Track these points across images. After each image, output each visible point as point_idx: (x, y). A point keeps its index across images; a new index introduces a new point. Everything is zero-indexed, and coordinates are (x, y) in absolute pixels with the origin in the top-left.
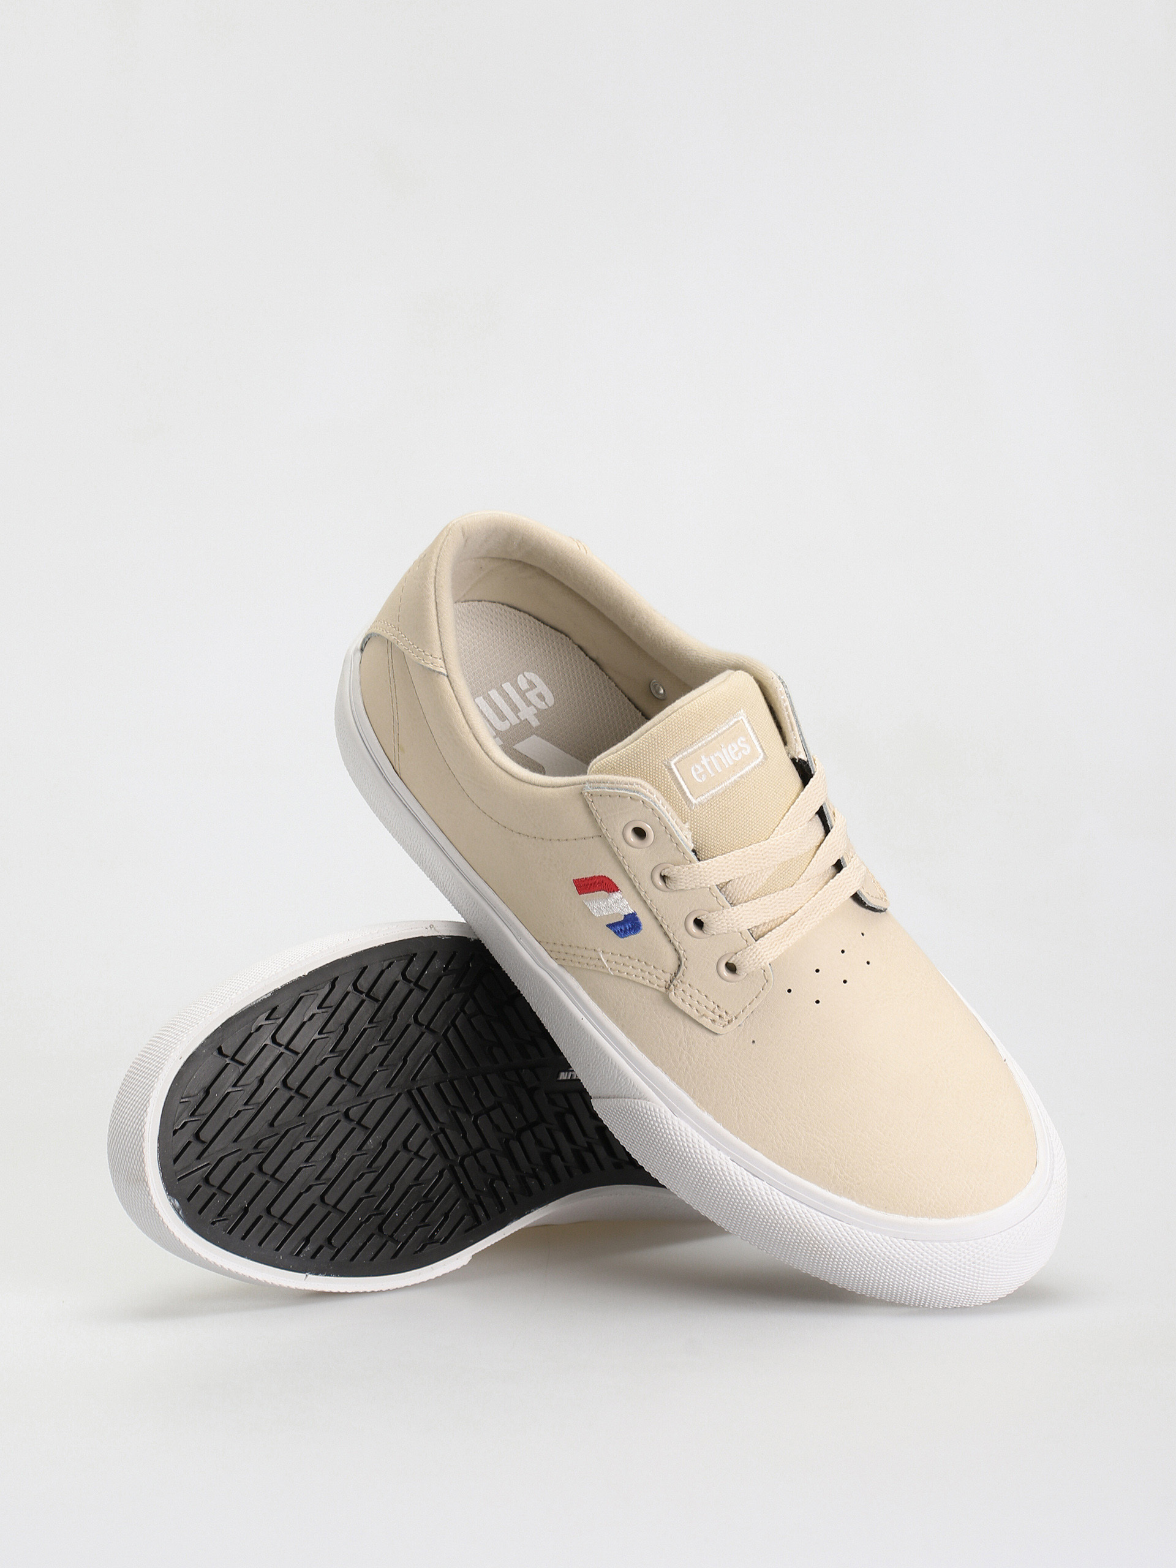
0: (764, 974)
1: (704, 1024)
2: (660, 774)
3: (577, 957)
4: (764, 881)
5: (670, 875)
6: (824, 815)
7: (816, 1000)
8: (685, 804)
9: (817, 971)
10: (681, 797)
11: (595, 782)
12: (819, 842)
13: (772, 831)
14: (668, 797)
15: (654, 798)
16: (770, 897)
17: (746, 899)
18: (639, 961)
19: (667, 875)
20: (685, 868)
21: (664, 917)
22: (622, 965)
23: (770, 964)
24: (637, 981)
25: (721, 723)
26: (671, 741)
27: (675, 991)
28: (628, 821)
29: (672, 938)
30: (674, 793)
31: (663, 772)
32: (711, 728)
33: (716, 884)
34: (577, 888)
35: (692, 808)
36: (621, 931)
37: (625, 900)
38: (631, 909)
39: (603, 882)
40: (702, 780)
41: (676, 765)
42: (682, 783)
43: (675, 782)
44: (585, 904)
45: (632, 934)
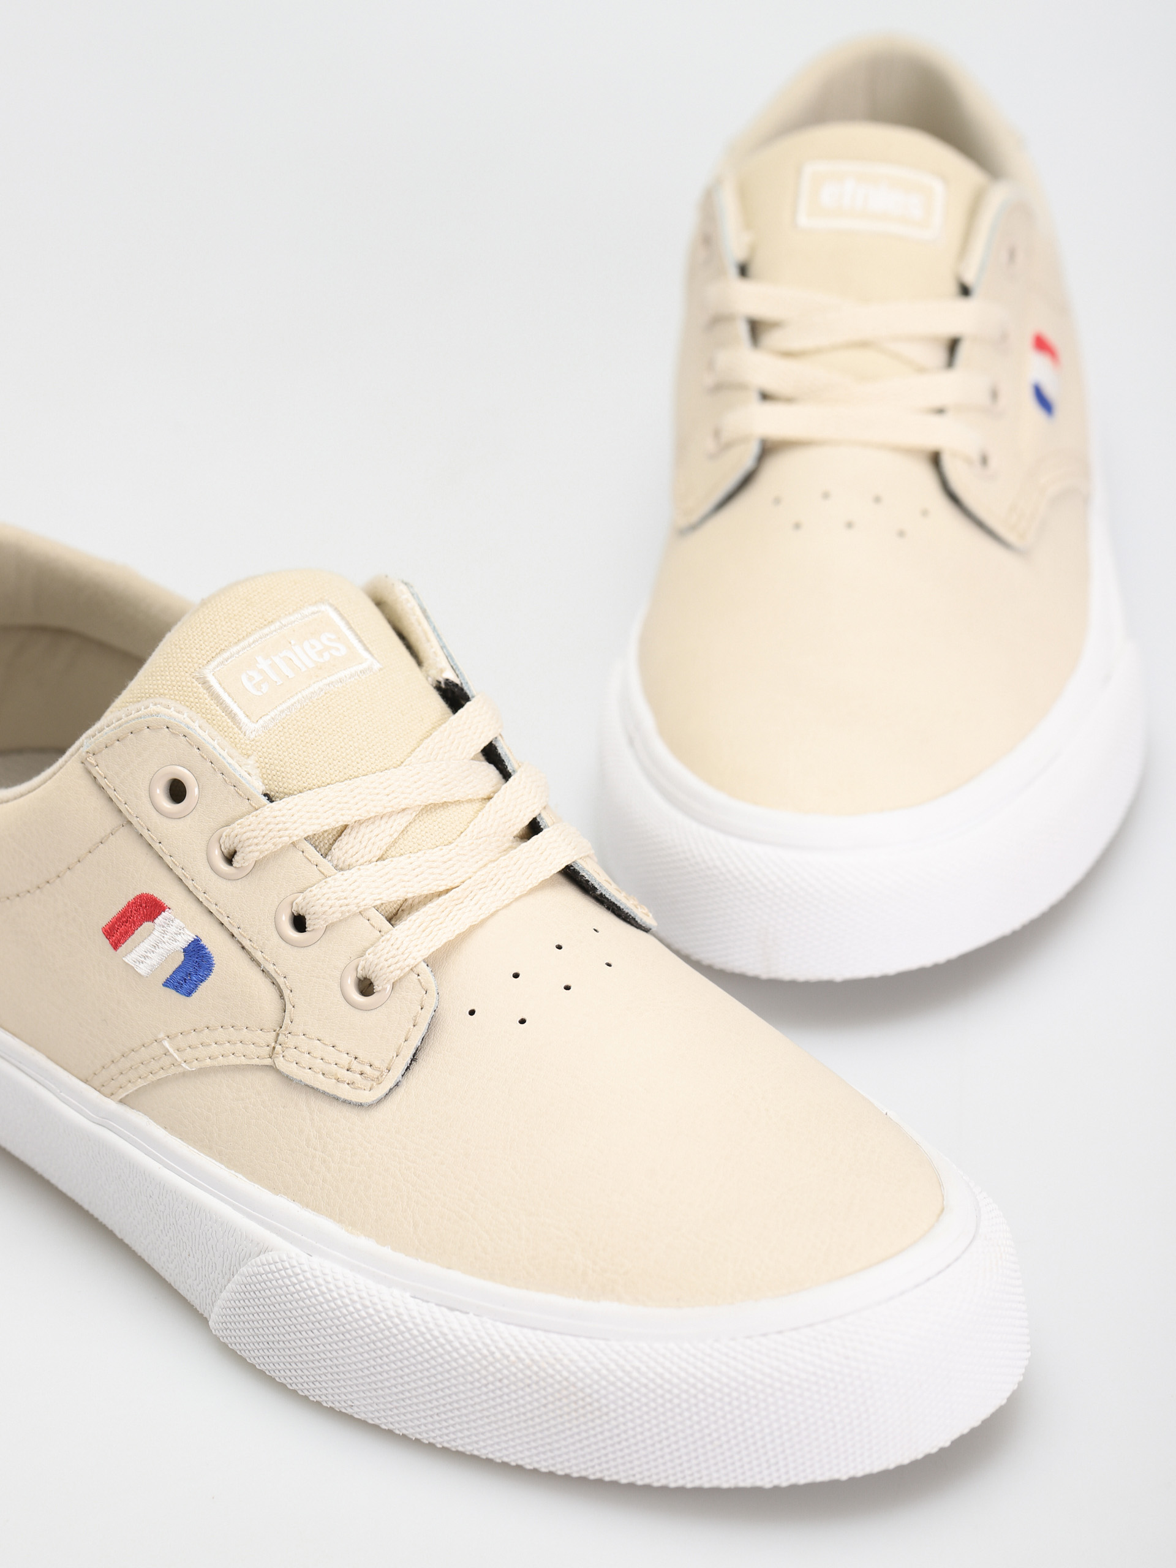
0: (419, 980)
1: (339, 1094)
2: (190, 694)
3: (136, 1068)
4: (395, 836)
5: (235, 845)
6: (499, 755)
7: (519, 1019)
8: (240, 732)
9: (516, 976)
10: (231, 724)
11: (97, 733)
12: (491, 790)
13: (399, 763)
14: (209, 721)
15: (184, 719)
16: (410, 857)
17: (366, 862)
18: (222, 1027)
19: (232, 848)
20: (251, 818)
21: (242, 926)
22: (200, 1046)
23: (424, 961)
24: (227, 1064)
25: (287, 613)
26: (202, 642)
27: (283, 1054)
28: (154, 773)
29: (261, 961)
30: (219, 718)
31: (195, 690)
32: (270, 619)
33: (306, 835)
34: (109, 939)
35: (252, 737)
36: (185, 982)
37: (179, 921)
38: (190, 934)
39: (141, 906)
40: (262, 692)
41: (212, 673)
42: (228, 701)
43: (218, 702)
44: (125, 962)
45: (202, 981)
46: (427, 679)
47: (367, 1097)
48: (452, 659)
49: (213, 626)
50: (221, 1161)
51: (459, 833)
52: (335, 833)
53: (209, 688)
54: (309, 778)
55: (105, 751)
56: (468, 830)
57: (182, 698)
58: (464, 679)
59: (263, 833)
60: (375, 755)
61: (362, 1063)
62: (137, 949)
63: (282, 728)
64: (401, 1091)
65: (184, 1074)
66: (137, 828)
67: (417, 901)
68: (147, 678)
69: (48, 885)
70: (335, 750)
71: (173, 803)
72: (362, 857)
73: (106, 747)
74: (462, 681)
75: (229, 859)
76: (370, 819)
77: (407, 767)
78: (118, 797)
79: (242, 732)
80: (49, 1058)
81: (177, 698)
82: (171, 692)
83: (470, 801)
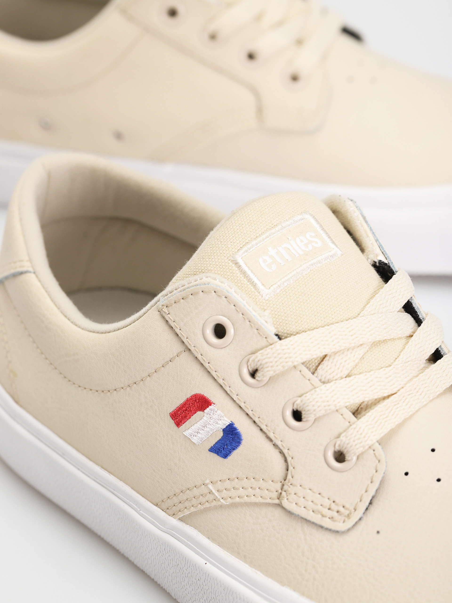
0: (375, 454)
1: (323, 524)
2: (228, 270)
3: (190, 500)
4: (356, 362)
5: (257, 366)
6: (413, 308)
7: (437, 478)
8: (259, 295)
9: (433, 450)
10: (253, 290)
11: (168, 293)
12: (412, 330)
13: (357, 314)
14: (239, 287)
15: (225, 287)
16: (366, 375)
17: (339, 378)
18: (247, 478)
19: (255, 368)
20: (268, 350)
21: (261, 417)
22: (233, 489)
23: (377, 442)
24: (250, 501)
25: (285, 220)
26: (234, 238)
27: (287, 497)
28: (206, 320)
29: (273, 438)
30: (246, 286)
31: (230, 268)
32: (275, 224)
33: (302, 361)
34: (174, 420)
35: (267, 298)
36: (223, 450)
37: (220, 412)
38: (228, 420)
39: (196, 401)
40: (272, 270)
41: (241, 257)
42: (251, 275)
43: (245, 276)
44: (184, 435)
45: (234, 449)
46: (367, 260)
47: (341, 526)
48: (382, 247)
49: (241, 228)
50: (246, 562)
51: (394, 359)
52: (319, 359)
53: (239, 267)
54: (302, 324)
55: (174, 305)
56: (400, 357)
57: (222, 273)
58: (390, 261)
59: (276, 360)
60: (342, 310)
61: (337, 505)
62: (192, 427)
63: (285, 292)
64: (363, 523)
65: (221, 506)
66: (194, 353)
67: (370, 402)
68: (199, 259)
69: (135, 385)
70: (318, 307)
71: (217, 339)
72: (337, 374)
73: (175, 303)
74: (389, 262)
75: (253, 374)
76: (341, 351)
77: (363, 317)
78: (183, 333)
79: (260, 295)
80: (132, 488)
81: (219, 272)
82: (215, 269)
83: (400, 338)
